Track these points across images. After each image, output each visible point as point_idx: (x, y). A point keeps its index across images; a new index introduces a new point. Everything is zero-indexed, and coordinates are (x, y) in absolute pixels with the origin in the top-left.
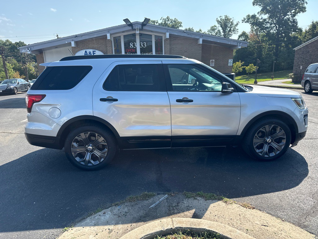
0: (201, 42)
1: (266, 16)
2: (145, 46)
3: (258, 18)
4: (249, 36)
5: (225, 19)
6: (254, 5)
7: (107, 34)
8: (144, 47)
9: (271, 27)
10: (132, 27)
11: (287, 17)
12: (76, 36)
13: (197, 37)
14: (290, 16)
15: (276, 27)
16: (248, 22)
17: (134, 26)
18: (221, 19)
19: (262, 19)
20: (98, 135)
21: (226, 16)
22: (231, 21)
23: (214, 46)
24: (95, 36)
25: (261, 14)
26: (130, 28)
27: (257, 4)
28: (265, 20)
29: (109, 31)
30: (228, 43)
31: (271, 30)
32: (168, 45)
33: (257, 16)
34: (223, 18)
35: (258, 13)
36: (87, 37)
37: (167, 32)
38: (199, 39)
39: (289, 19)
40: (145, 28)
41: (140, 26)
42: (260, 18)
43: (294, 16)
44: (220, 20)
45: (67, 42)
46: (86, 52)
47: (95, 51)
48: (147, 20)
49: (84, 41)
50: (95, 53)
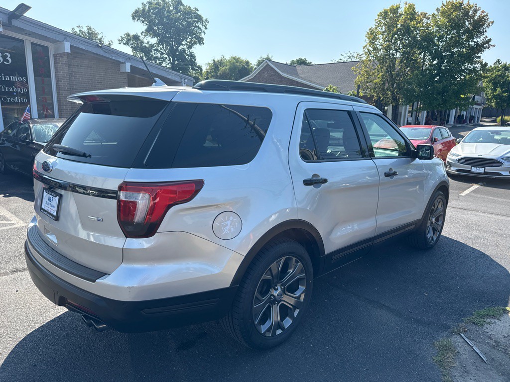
1: (154, 41)
3: (142, 42)
5: (88, 33)
6: (134, 19)
9: (162, 58)
11: (181, 47)
14: (185, 47)
15: (170, 60)
16: (128, 45)
18: (80, 31)
19: (148, 43)
21: (89, 29)
22: (99, 37)
25: (145, 36)
27: (139, 19)
28: (152, 46)
31: (164, 63)
33: (142, 37)
34: (85, 30)
35: (142, 34)
39: (184, 50)
42: (145, 41)
43: (190, 47)
44: (78, 32)
48: (23, 7)
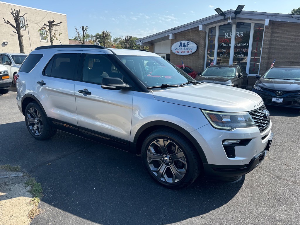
2: (241, 36)
7: (200, 25)
10: (225, 16)
12: (174, 29)
17: (226, 15)
24: (190, 28)
26: (222, 18)
29: (202, 23)
32: (269, 34)
36: (183, 30)
37: (267, 18)
40: (239, 16)
41: (233, 15)
45: (167, 35)
46: (181, 43)
47: (189, 43)
48: (240, 7)
49: (182, 34)
50: (189, 45)
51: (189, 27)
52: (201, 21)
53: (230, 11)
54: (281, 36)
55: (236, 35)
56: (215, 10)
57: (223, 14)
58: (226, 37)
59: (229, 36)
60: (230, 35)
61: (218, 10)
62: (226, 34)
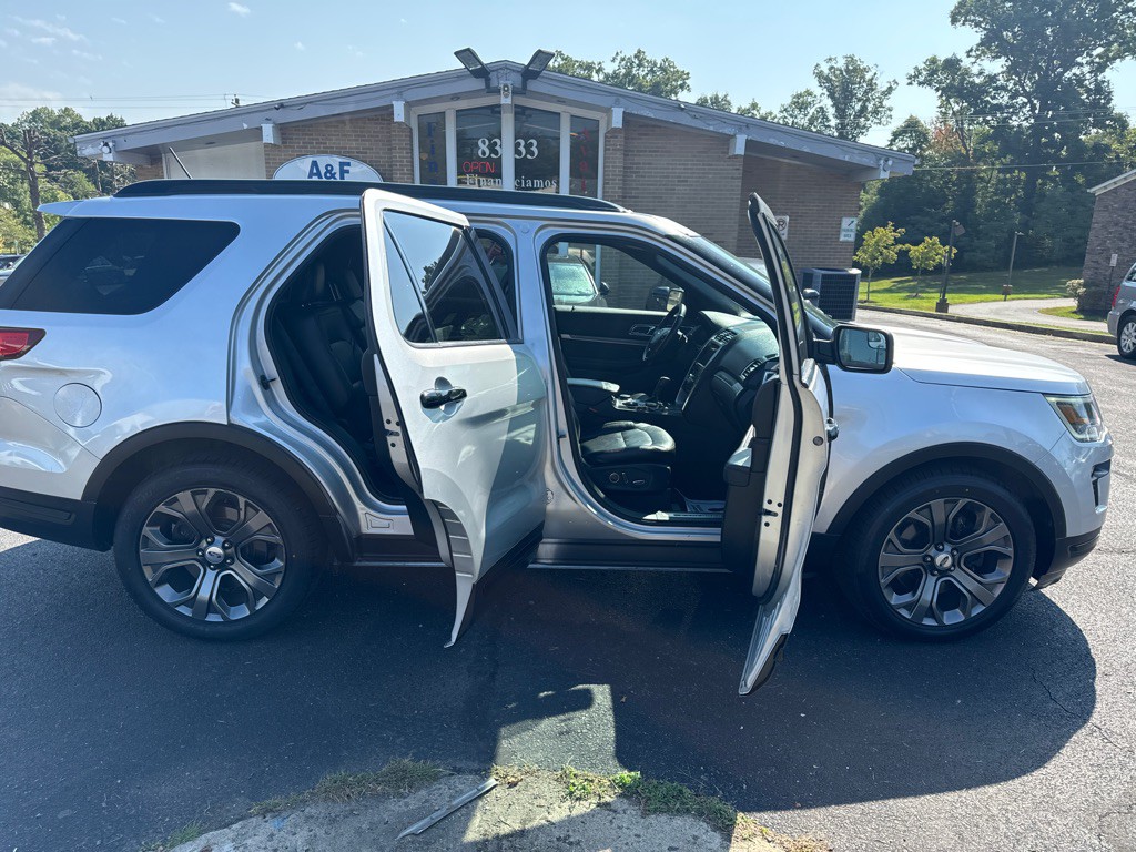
0: (739, 147)
1: (996, 66)
2: (532, 154)
3: (967, 72)
4: (930, 136)
5: (847, 70)
6: (954, 21)
7: (394, 103)
8: (529, 156)
9: (1012, 106)
10: (488, 81)
11: (1076, 70)
12: (281, 105)
13: (728, 131)
14: (1086, 69)
15: (1033, 108)
16: (930, 85)
17: (493, 76)
18: (832, 67)
19: (981, 74)
20: (247, 504)
21: (851, 60)
22: (868, 76)
23: (789, 165)
24: (351, 108)
25: (978, 57)
26: (479, 84)
27: (966, 21)
28: (992, 79)
29: (400, 93)
30: (841, 157)
31: (1014, 118)
32: (619, 155)
33: (966, 62)
34: (841, 64)
35: (968, 54)
36: (322, 112)
37: (617, 103)
38: (734, 136)
39: (1080, 80)
40: (533, 85)
41: (516, 80)
42: (975, 70)
43: (1101, 68)
44: (826, 72)
45: (246, 126)
46: (315, 164)
47: (349, 164)
48: (541, 57)
49: (311, 126)
50: (348, 172)
51: (347, 103)
52: (400, 87)
53: (505, 67)
54: (649, 164)
55: (517, 152)
56: (456, 54)
57: (483, 72)
58: (484, 153)
59: (492, 147)
60: (497, 148)
61: (466, 55)
62: (484, 143)
